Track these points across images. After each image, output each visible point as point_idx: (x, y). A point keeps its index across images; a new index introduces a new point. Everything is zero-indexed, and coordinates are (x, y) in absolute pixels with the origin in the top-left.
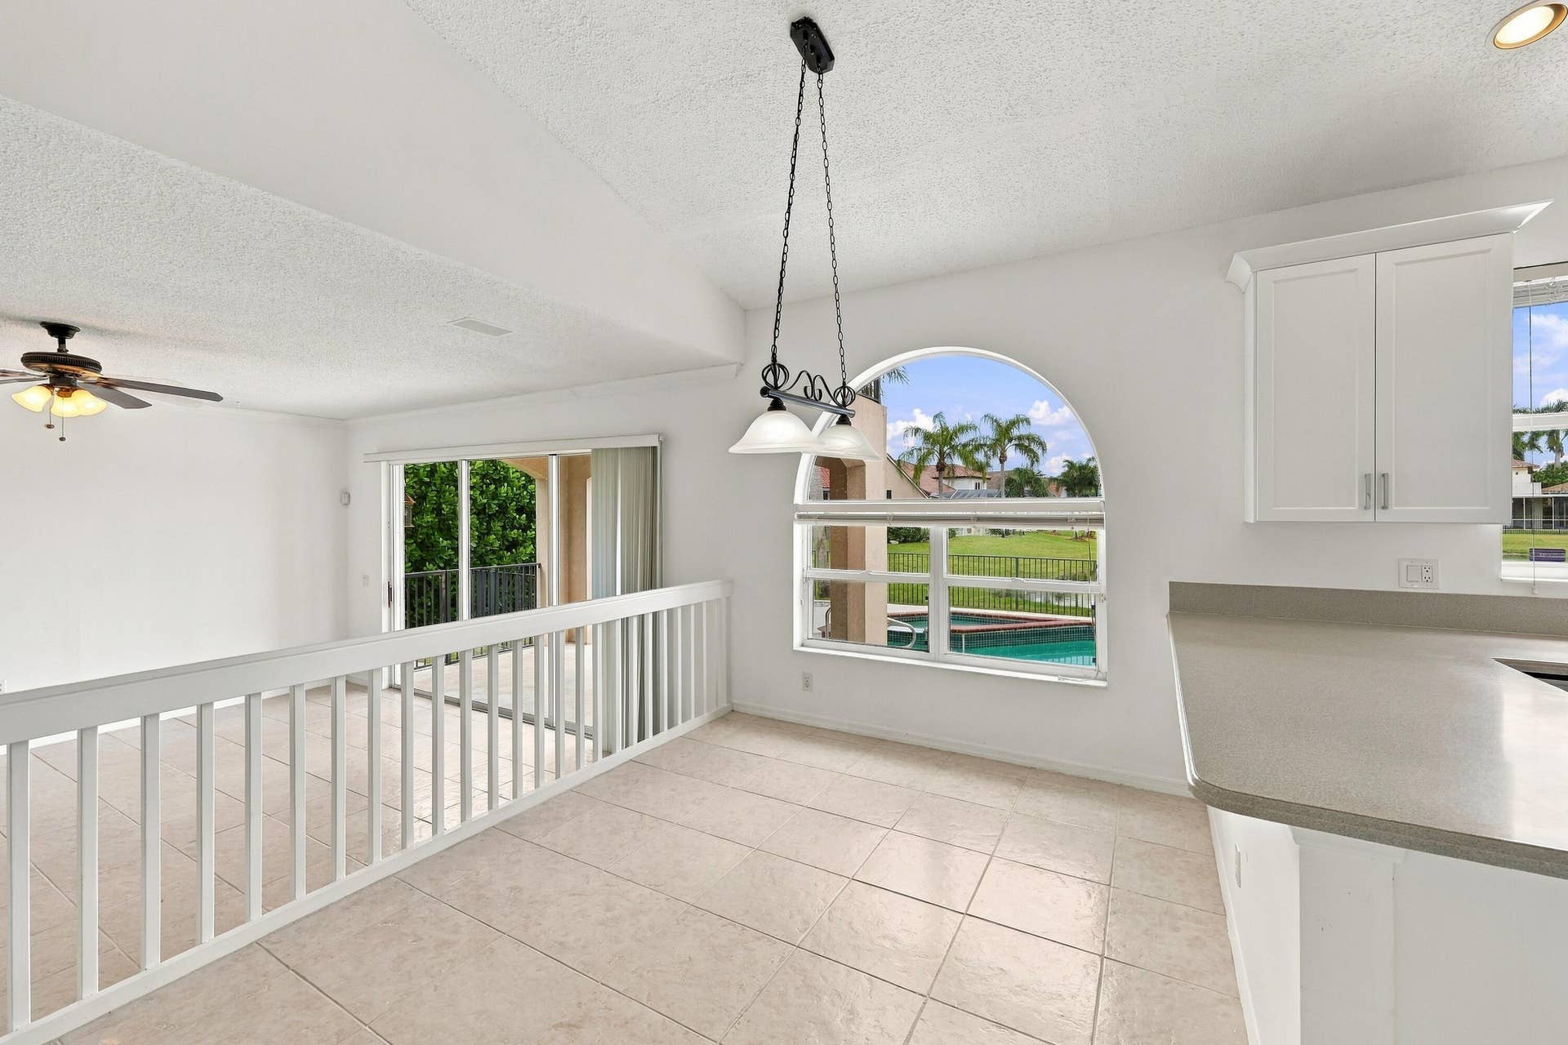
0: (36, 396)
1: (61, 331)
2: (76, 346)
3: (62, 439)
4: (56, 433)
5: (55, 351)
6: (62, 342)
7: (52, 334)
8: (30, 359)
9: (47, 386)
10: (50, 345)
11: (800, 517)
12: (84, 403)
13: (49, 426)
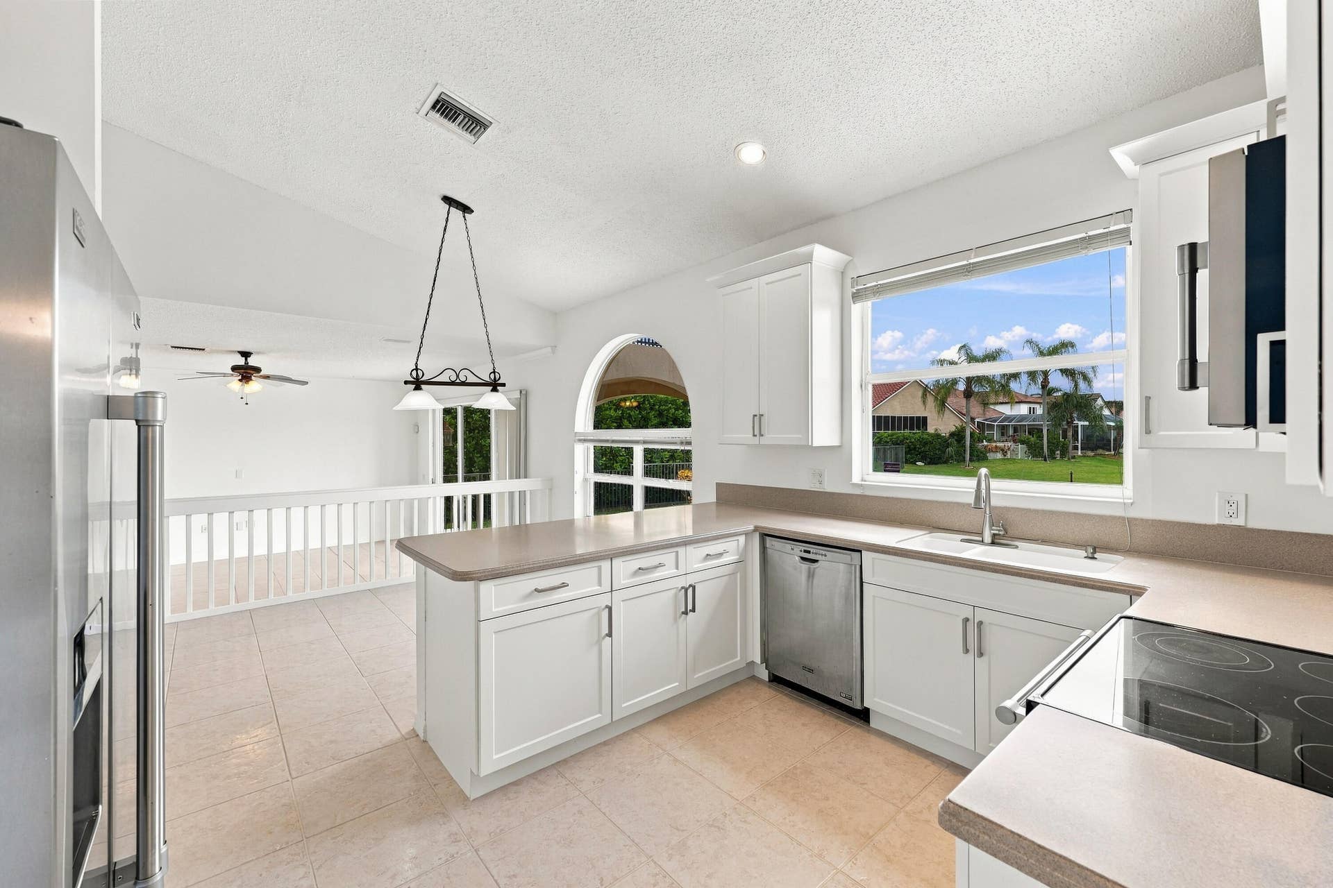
0: (235, 383)
1: (246, 355)
2: (252, 361)
3: (247, 404)
4: (244, 401)
5: (243, 364)
6: (246, 359)
7: (242, 356)
8: (235, 368)
9: (240, 380)
10: (241, 361)
11: (580, 440)
12: (255, 385)
13: (242, 398)
